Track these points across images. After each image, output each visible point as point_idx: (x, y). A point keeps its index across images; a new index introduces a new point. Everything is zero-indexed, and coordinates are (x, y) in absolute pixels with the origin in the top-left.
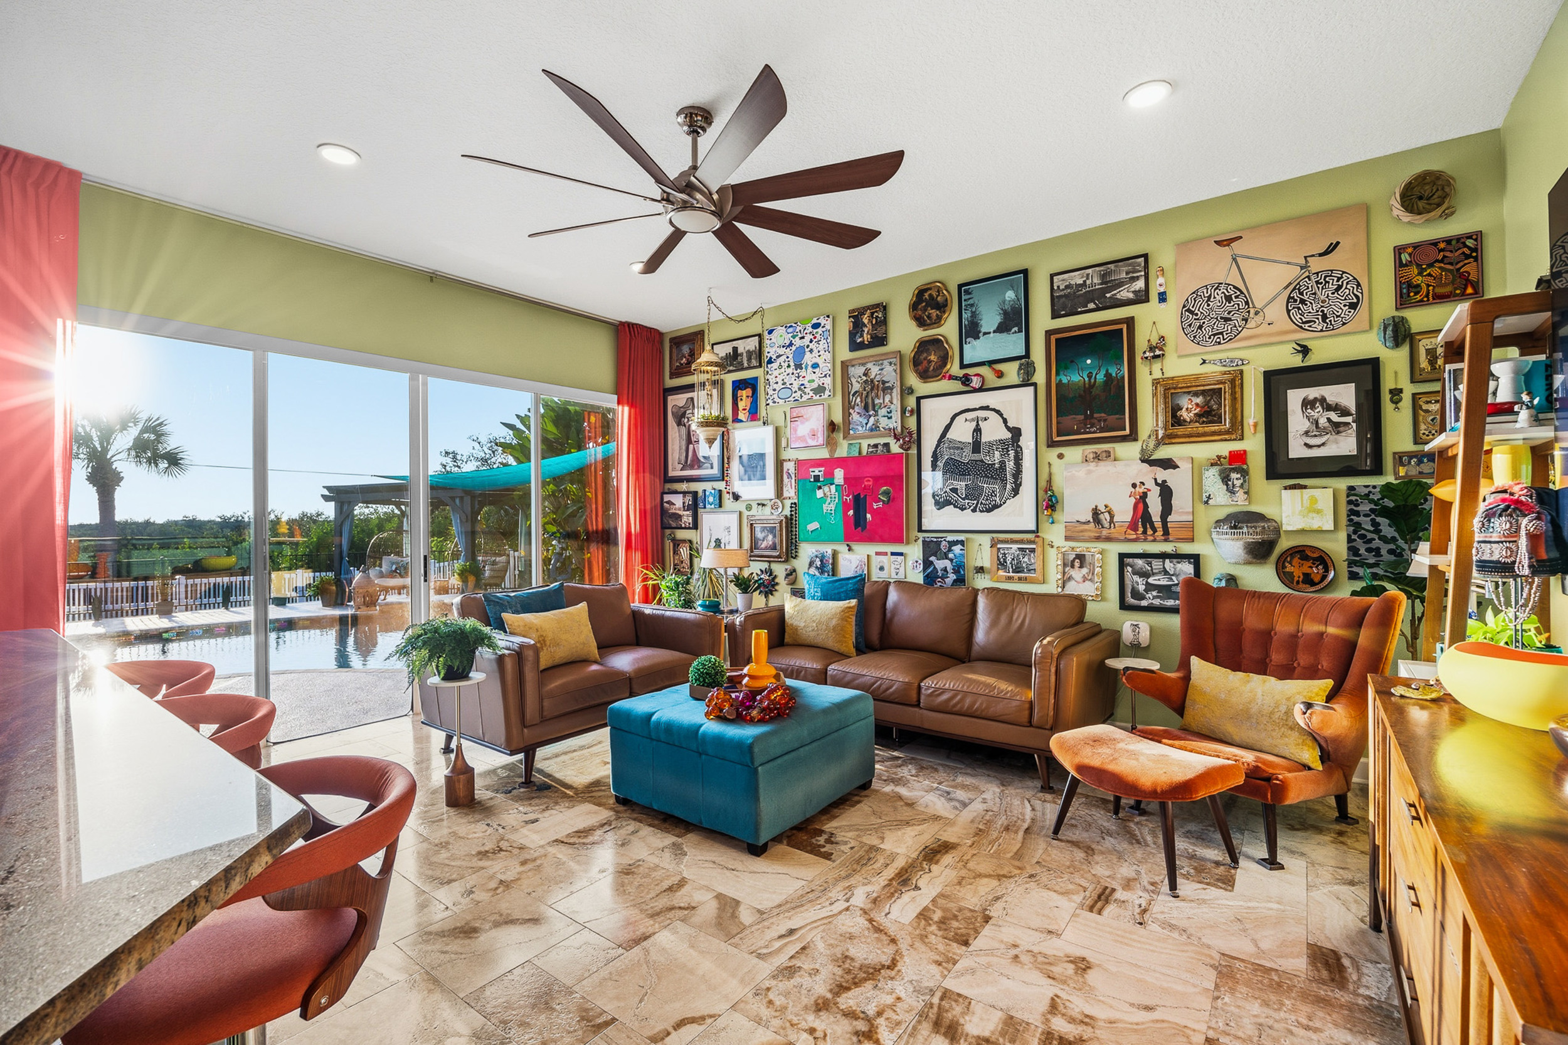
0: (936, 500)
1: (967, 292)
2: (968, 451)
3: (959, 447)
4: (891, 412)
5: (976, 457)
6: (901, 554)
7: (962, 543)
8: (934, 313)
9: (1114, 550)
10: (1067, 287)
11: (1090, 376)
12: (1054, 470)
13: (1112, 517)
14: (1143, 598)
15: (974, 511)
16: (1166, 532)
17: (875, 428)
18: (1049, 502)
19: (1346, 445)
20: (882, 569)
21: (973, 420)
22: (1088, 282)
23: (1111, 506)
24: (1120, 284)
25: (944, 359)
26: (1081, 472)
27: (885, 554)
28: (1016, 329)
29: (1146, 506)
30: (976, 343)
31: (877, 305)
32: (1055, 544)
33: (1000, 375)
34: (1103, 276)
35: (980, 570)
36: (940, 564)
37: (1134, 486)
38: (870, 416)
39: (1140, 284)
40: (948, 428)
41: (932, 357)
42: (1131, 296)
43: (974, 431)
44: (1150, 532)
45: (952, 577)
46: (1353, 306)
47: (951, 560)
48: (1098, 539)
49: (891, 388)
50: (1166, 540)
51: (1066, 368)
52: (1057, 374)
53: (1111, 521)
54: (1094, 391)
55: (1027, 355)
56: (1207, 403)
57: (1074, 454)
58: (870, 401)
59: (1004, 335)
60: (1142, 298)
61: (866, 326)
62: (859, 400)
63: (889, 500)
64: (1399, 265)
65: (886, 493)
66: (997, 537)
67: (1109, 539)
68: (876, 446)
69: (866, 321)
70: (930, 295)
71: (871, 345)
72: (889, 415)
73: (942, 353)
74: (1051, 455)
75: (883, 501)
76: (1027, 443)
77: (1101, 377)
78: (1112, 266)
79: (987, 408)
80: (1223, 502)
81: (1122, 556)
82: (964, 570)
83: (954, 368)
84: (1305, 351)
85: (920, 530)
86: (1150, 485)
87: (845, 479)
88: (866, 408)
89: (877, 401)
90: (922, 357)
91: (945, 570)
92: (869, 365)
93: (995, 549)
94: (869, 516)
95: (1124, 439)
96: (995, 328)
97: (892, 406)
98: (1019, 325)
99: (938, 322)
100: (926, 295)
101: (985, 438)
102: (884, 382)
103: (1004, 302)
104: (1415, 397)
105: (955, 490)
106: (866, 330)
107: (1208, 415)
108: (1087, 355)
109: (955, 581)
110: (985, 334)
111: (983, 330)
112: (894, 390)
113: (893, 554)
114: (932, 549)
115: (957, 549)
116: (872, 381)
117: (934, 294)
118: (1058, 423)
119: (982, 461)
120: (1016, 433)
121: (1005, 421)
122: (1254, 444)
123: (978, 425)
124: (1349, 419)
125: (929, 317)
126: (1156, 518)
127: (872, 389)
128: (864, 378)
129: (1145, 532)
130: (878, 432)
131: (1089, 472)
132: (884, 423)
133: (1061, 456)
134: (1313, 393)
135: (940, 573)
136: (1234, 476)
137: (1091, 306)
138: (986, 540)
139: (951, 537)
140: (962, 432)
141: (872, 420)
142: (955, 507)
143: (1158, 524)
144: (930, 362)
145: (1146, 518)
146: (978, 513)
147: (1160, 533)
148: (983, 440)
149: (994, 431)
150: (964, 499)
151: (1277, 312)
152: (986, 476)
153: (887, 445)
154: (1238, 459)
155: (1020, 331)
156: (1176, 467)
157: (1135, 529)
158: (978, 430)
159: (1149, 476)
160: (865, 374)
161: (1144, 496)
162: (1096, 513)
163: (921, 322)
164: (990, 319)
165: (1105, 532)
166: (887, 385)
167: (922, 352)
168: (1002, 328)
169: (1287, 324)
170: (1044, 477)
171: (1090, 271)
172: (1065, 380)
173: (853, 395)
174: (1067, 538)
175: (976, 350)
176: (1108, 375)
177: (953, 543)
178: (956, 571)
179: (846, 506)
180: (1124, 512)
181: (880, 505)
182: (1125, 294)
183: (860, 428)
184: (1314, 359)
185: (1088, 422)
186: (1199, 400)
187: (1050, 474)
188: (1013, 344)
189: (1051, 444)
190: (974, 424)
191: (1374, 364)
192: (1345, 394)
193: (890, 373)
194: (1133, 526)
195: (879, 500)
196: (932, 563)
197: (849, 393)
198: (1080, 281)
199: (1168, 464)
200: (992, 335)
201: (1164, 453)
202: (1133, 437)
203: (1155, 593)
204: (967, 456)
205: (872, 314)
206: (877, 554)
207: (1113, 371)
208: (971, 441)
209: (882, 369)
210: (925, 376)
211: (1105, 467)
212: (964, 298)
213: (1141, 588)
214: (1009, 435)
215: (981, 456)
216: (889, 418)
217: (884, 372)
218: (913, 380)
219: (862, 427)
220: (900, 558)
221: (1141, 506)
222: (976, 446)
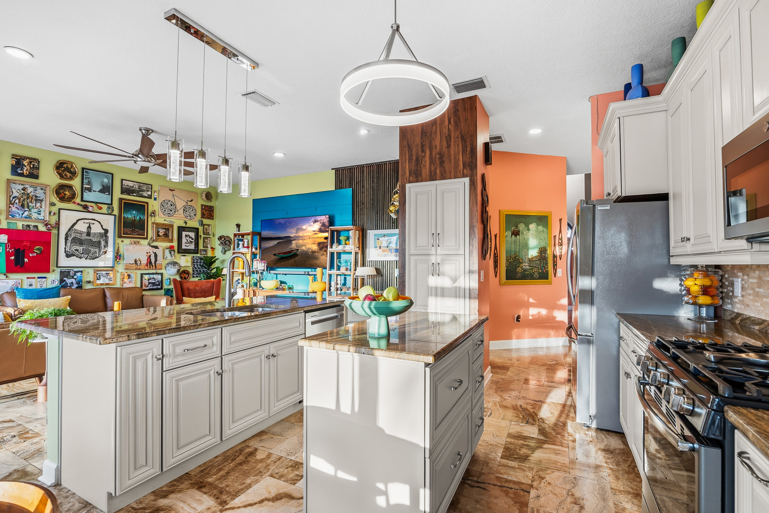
0: (67, 254)
1: (86, 172)
2: (84, 235)
3: (81, 233)
4: (40, 211)
5: (88, 238)
6: (45, 278)
7: (81, 272)
8: (69, 175)
9: (139, 272)
10: (127, 185)
11: (134, 217)
12: (120, 246)
13: (141, 262)
14: (148, 286)
15: (86, 259)
16: (156, 267)
17: (29, 217)
18: (118, 256)
19: (192, 247)
20: (31, 285)
21: (87, 223)
22: (134, 187)
23: (140, 259)
24: (144, 191)
25: (73, 196)
26: (131, 247)
27: (34, 278)
28: (108, 193)
29: (150, 259)
30: (89, 193)
31: (35, 159)
32: (120, 271)
33: (101, 208)
34: (139, 187)
35: (89, 282)
36: (69, 281)
37: (147, 253)
38: (25, 211)
39: (149, 193)
40: (74, 224)
41: (67, 193)
42: (147, 196)
43: (88, 227)
44: (151, 267)
45: (75, 286)
46: (195, 215)
47: (75, 279)
48: (136, 269)
49: (42, 201)
50: (156, 269)
51: (127, 212)
52: (124, 214)
53: (140, 263)
54: (135, 222)
55: (111, 204)
56: (166, 232)
57: (127, 241)
58: (26, 203)
59: (102, 195)
60: (150, 197)
61: (25, 166)
62: (17, 201)
63: (41, 253)
64: (202, 209)
65: (37, 249)
66: (96, 269)
67: (139, 269)
68: (28, 226)
69: (26, 164)
70: (67, 166)
71: (27, 176)
72: (39, 213)
73: (72, 193)
74: (119, 240)
75: (36, 253)
76: (111, 235)
77: (138, 218)
78: (142, 185)
79: (94, 220)
80: (169, 258)
81: (142, 275)
82: (82, 283)
83: (78, 200)
84: (186, 223)
85: (57, 267)
86: (152, 253)
87: (8, 240)
88: (23, 206)
89: (30, 204)
90: (61, 191)
91: (72, 283)
92: (26, 186)
93: (96, 274)
94: (26, 260)
95: (144, 238)
96: (99, 190)
97: (41, 209)
98: (109, 192)
99: (71, 179)
100: (65, 166)
101: (92, 231)
102: (36, 197)
103: (103, 182)
104: (204, 238)
105: (77, 250)
106: (25, 168)
107: (166, 235)
108: (134, 210)
109: (77, 287)
110: (94, 191)
111: (93, 189)
112: (43, 202)
113: (38, 278)
114: (65, 274)
115: (79, 274)
116: (28, 194)
117: (69, 167)
118: (123, 230)
119: (91, 240)
120: (106, 231)
121: (102, 226)
122: (175, 244)
123: (90, 225)
124: (193, 241)
125: (66, 175)
126: (153, 263)
127: (28, 198)
128: (23, 192)
129: (150, 267)
130: (30, 220)
131: (134, 248)
132: (35, 216)
133: (122, 241)
134: (187, 233)
135: (69, 285)
136: (172, 252)
137: (135, 194)
138: (92, 270)
139: (76, 270)
140: (82, 227)
141: (26, 213)
142: (77, 257)
143: (154, 265)
144: (65, 194)
145: (150, 262)
146: (88, 260)
147: (154, 267)
148: (92, 232)
149: (96, 229)
150: (81, 254)
151: (181, 211)
152: (93, 246)
153: (36, 227)
154: (171, 248)
155: (109, 194)
156: (158, 248)
157: (147, 266)
158: (89, 227)
159: (151, 250)
160: (24, 189)
161: (150, 256)
162: (136, 261)
163: (62, 177)
164: (97, 187)
165: (138, 267)
166: (38, 198)
167: (61, 189)
168: (101, 191)
169: (182, 215)
170: (116, 248)
171: (135, 183)
172: (126, 216)
173: (14, 198)
174: (126, 269)
175: (88, 196)
176: (140, 218)
177: (76, 272)
178: (78, 283)
179: (8, 255)
180: (144, 261)
181: (35, 254)
182: (145, 194)
183: (17, 216)
184: (188, 226)
185: (133, 232)
186: (164, 230)
187: (118, 247)
188: (105, 198)
189: (120, 236)
190: (88, 225)
191: (197, 229)
192: (192, 235)
193: (40, 193)
194: (147, 265)
195: (35, 252)
196: (65, 280)
197: (10, 196)
198: (132, 185)
199: (156, 247)
200: (97, 192)
201: (155, 244)
202: (147, 238)
203: (151, 285)
204: (84, 237)
205: (31, 162)
206: (28, 278)
207: (142, 217)
208: (86, 231)
209: (36, 190)
210: (62, 199)
211: (137, 247)
212: (85, 174)
213: (147, 283)
214: (103, 231)
215: (91, 238)
216: (38, 214)
217: (37, 192)
218: (55, 199)
219: (19, 215)
220: (43, 280)
221: (149, 259)
222: (88, 234)
